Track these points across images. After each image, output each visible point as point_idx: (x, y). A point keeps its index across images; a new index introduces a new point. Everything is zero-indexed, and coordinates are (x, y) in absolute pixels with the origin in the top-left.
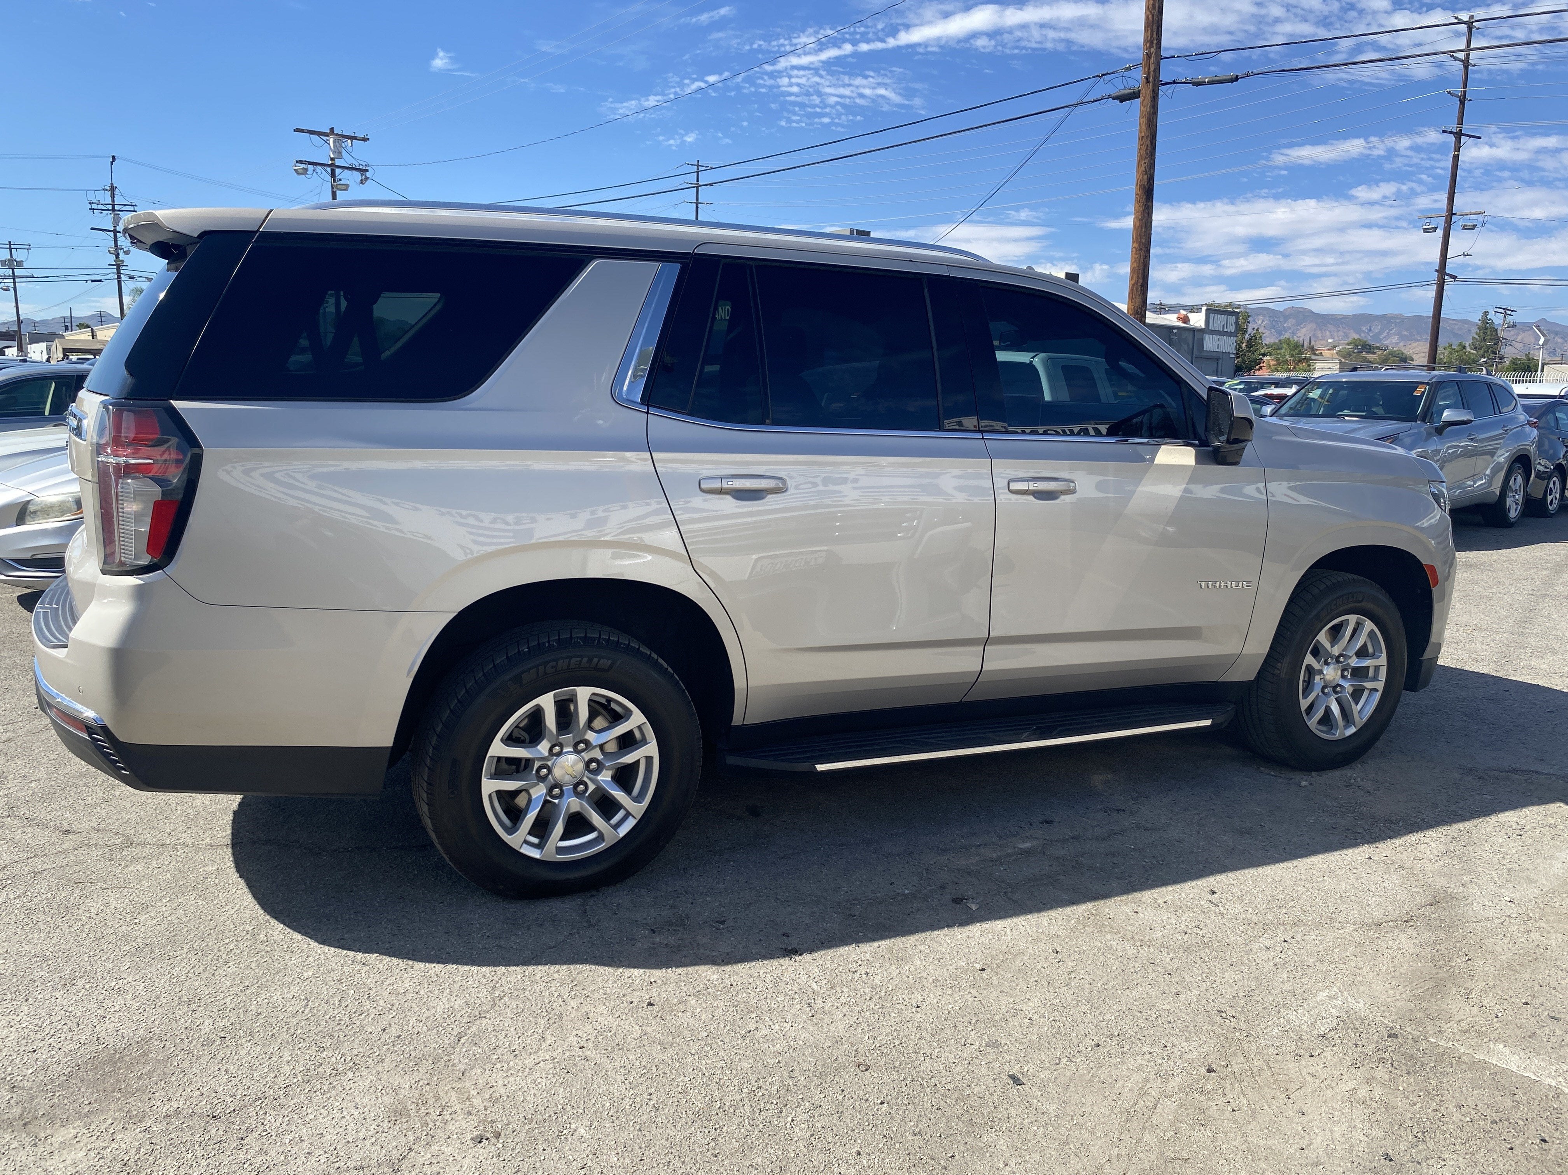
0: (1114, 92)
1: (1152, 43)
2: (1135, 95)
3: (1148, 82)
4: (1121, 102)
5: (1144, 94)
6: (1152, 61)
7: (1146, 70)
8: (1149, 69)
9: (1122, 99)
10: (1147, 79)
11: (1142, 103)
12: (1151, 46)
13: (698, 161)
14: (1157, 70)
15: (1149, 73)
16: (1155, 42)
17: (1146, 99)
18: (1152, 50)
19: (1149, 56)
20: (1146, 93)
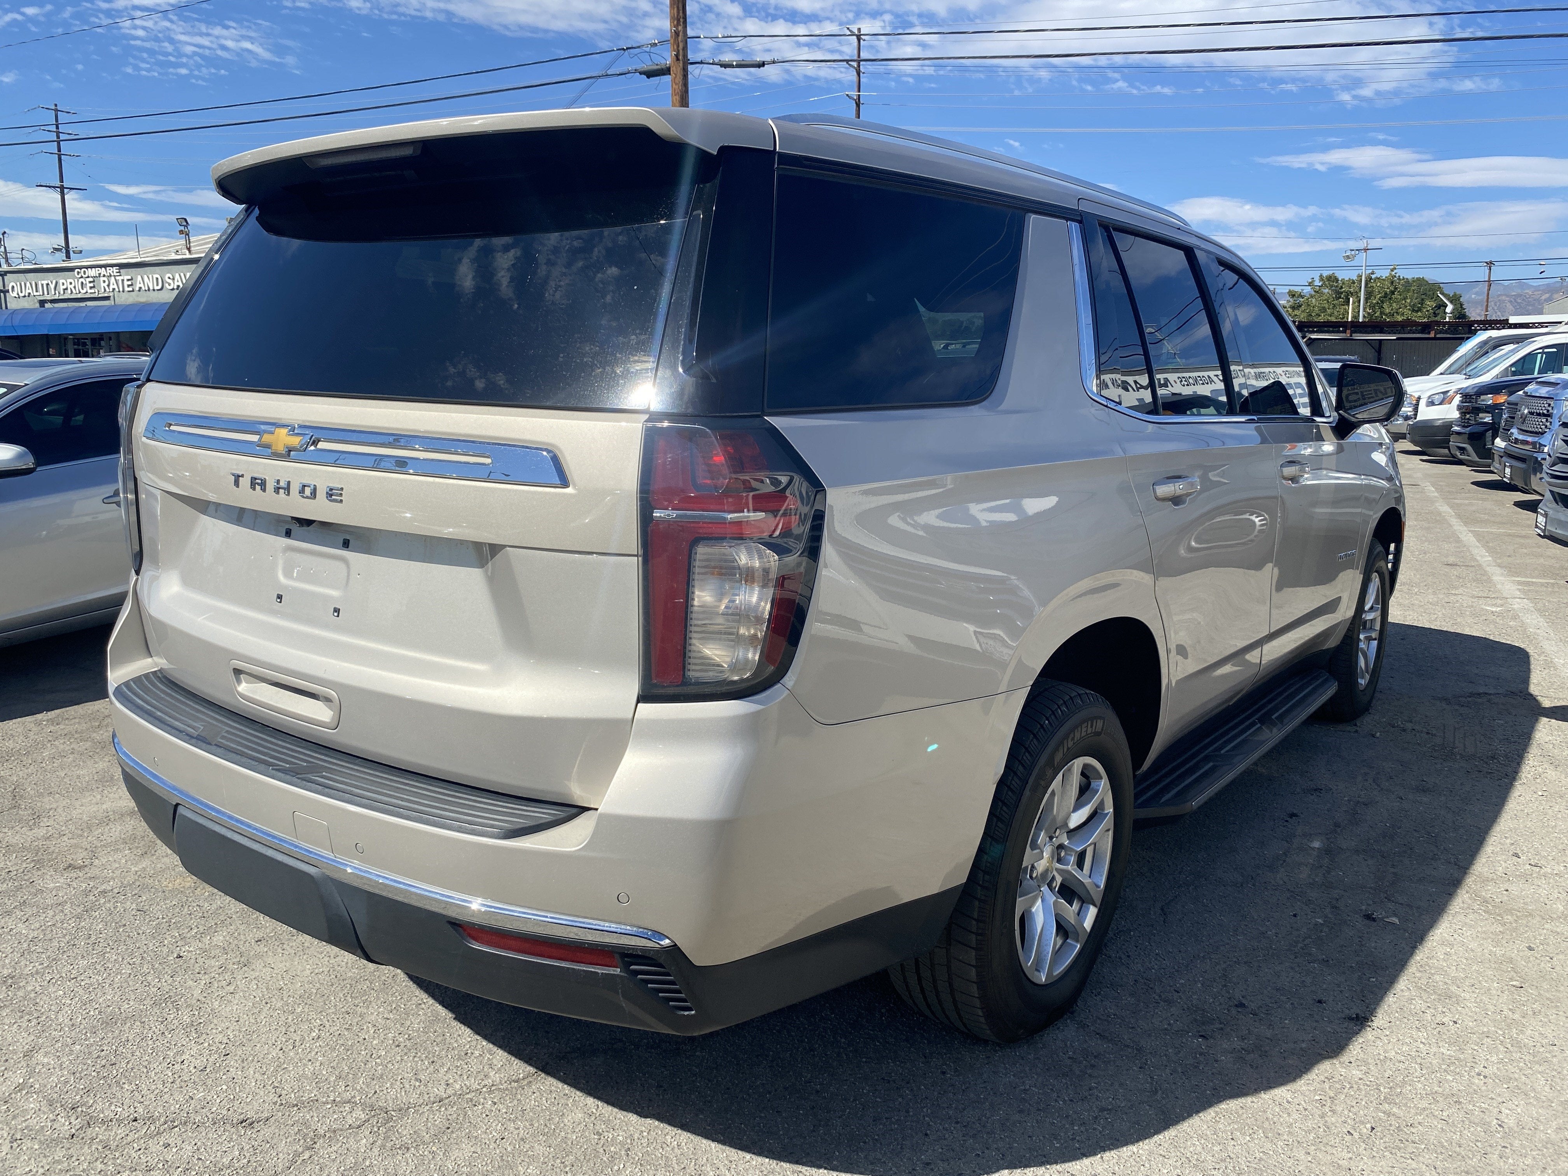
0: (645, 67)
1: (678, 20)
2: (665, 71)
3: (678, 59)
4: (648, 77)
5: (675, 72)
6: (680, 38)
7: (675, 47)
8: (678, 46)
9: (650, 74)
10: (677, 56)
11: (674, 81)
12: (678, 24)
13: (56, 105)
14: (685, 48)
15: (678, 51)
16: (681, 20)
17: (678, 77)
18: (680, 28)
19: (677, 34)
20: (676, 70)
